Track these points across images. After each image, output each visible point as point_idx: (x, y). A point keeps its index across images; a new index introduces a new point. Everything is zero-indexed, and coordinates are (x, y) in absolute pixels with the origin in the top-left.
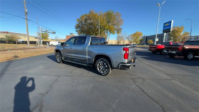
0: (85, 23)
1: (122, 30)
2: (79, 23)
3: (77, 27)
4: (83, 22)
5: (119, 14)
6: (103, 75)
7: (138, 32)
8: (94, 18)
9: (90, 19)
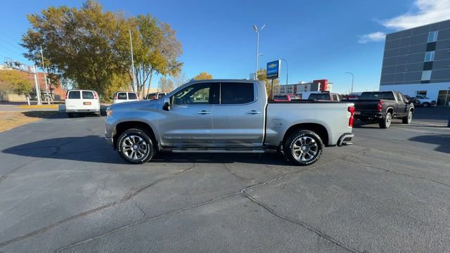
0: (67, 33)
1: (182, 68)
2: (41, 32)
3: (32, 42)
4: (59, 30)
5: (171, 29)
6: (308, 164)
7: (205, 74)
8: (104, 26)
9: (88, 26)
